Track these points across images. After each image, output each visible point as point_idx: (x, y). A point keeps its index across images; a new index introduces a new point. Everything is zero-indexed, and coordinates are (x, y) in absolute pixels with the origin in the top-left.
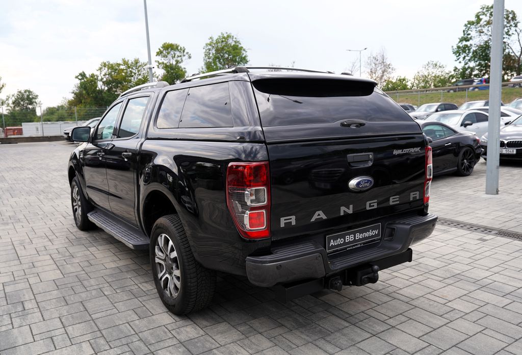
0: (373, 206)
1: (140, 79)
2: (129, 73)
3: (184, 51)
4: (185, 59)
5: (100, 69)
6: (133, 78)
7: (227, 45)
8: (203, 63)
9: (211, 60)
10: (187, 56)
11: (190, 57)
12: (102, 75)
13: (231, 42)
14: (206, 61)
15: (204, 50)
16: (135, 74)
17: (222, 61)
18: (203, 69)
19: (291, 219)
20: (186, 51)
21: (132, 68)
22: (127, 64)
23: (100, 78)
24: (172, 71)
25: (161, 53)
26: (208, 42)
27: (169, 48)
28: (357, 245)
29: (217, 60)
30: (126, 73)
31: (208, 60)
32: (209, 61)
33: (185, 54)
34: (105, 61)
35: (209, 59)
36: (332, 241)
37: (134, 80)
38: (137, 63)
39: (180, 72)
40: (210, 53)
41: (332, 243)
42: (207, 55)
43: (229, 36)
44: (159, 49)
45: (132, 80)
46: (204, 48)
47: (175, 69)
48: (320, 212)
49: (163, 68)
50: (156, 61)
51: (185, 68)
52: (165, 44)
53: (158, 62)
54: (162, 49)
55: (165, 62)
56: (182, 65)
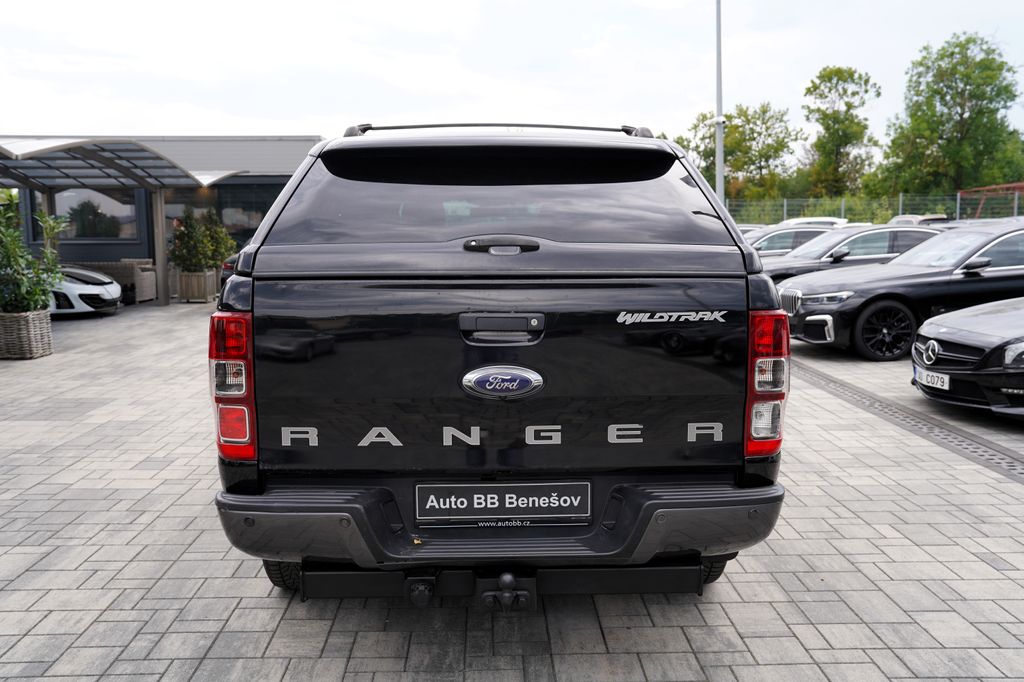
0: (550, 438)
1: (768, 145)
2: (748, 132)
3: (867, 82)
4: (870, 99)
5: (696, 127)
6: (754, 143)
7: (965, 61)
8: (904, 106)
9: (921, 98)
10: (872, 92)
11: (879, 94)
12: (697, 138)
13: (976, 54)
14: (911, 100)
15: (908, 77)
16: (760, 134)
17: (948, 98)
18: (897, 119)
19: (307, 433)
20: (871, 82)
21: (755, 123)
22: (746, 116)
23: (692, 145)
24: (836, 126)
25: (815, 90)
26: (918, 57)
27: (835, 77)
28: (509, 520)
29: (938, 97)
30: (743, 133)
31: (915, 98)
32: (917, 101)
33: (869, 87)
34: (704, 112)
35: (917, 95)
36: (432, 497)
37: (756, 146)
38: (764, 112)
39: (855, 128)
40: (920, 83)
41: (432, 502)
42: (914, 86)
43: (970, 41)
44: (812, 82)
45: (753, 148)
46: (907, 73)
47: (843, 122)
48: (385, 430)
49: (817, 120)
50: (803, 107)
51: (866, 119)
52: (825, 69)
53: (808, 107)
54: (817, 81)
55: (823, 107)
56: (859, 113)
